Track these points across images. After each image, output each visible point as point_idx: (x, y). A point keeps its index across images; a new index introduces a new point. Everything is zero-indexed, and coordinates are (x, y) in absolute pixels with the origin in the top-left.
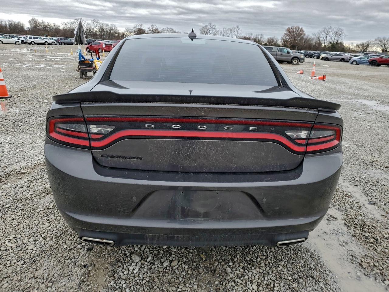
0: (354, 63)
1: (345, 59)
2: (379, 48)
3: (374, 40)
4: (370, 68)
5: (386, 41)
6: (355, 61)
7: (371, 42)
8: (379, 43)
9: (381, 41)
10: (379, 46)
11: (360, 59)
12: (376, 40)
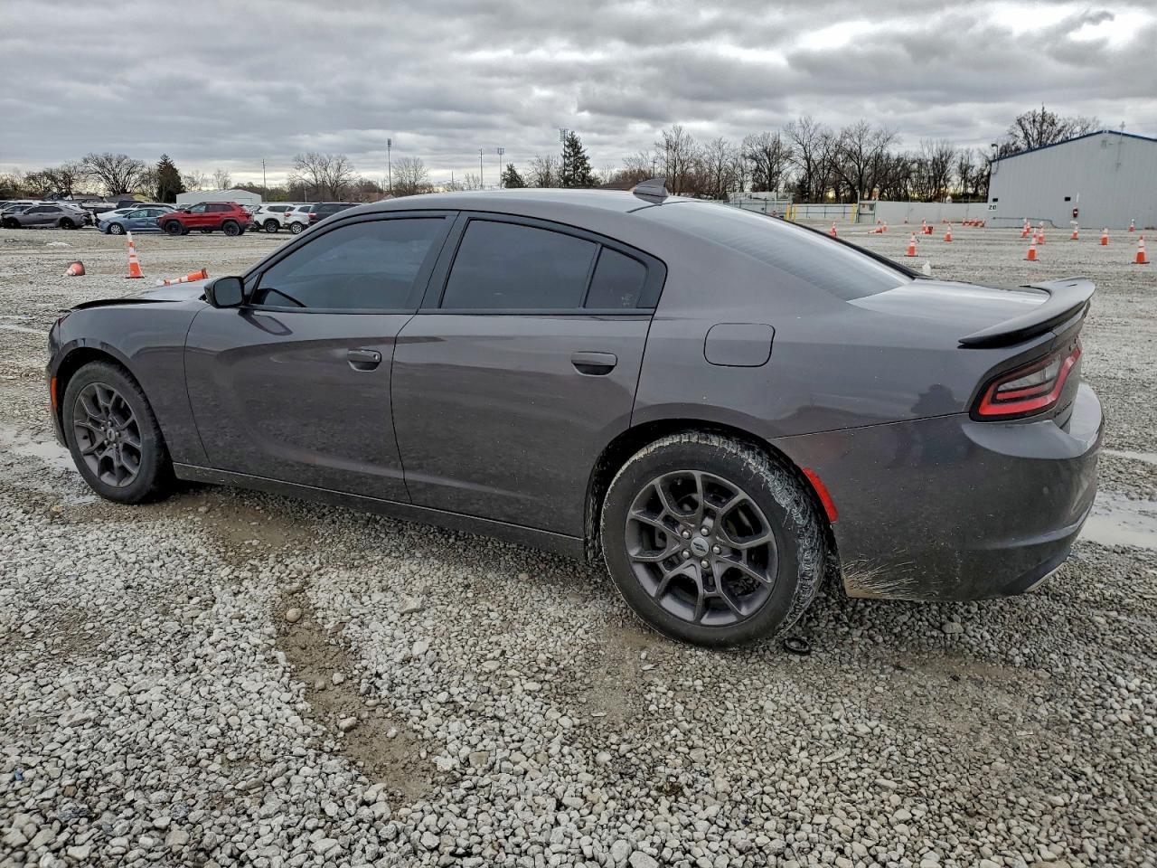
0: (115, 229)
1: (74, 220)
2: (102, 185)
3: (80, 161)
4: (164, 240)
5: (114, 166)
6: (115, 224)
7: (75, 168)
8: (98, 169)
9: (102, 165)
10: (99, 178)
11: (129, 218)
12: (86, 161)
